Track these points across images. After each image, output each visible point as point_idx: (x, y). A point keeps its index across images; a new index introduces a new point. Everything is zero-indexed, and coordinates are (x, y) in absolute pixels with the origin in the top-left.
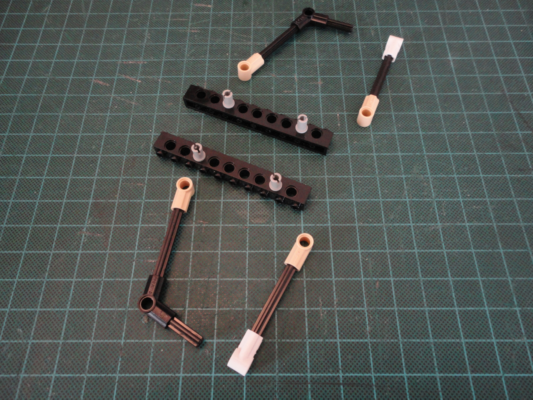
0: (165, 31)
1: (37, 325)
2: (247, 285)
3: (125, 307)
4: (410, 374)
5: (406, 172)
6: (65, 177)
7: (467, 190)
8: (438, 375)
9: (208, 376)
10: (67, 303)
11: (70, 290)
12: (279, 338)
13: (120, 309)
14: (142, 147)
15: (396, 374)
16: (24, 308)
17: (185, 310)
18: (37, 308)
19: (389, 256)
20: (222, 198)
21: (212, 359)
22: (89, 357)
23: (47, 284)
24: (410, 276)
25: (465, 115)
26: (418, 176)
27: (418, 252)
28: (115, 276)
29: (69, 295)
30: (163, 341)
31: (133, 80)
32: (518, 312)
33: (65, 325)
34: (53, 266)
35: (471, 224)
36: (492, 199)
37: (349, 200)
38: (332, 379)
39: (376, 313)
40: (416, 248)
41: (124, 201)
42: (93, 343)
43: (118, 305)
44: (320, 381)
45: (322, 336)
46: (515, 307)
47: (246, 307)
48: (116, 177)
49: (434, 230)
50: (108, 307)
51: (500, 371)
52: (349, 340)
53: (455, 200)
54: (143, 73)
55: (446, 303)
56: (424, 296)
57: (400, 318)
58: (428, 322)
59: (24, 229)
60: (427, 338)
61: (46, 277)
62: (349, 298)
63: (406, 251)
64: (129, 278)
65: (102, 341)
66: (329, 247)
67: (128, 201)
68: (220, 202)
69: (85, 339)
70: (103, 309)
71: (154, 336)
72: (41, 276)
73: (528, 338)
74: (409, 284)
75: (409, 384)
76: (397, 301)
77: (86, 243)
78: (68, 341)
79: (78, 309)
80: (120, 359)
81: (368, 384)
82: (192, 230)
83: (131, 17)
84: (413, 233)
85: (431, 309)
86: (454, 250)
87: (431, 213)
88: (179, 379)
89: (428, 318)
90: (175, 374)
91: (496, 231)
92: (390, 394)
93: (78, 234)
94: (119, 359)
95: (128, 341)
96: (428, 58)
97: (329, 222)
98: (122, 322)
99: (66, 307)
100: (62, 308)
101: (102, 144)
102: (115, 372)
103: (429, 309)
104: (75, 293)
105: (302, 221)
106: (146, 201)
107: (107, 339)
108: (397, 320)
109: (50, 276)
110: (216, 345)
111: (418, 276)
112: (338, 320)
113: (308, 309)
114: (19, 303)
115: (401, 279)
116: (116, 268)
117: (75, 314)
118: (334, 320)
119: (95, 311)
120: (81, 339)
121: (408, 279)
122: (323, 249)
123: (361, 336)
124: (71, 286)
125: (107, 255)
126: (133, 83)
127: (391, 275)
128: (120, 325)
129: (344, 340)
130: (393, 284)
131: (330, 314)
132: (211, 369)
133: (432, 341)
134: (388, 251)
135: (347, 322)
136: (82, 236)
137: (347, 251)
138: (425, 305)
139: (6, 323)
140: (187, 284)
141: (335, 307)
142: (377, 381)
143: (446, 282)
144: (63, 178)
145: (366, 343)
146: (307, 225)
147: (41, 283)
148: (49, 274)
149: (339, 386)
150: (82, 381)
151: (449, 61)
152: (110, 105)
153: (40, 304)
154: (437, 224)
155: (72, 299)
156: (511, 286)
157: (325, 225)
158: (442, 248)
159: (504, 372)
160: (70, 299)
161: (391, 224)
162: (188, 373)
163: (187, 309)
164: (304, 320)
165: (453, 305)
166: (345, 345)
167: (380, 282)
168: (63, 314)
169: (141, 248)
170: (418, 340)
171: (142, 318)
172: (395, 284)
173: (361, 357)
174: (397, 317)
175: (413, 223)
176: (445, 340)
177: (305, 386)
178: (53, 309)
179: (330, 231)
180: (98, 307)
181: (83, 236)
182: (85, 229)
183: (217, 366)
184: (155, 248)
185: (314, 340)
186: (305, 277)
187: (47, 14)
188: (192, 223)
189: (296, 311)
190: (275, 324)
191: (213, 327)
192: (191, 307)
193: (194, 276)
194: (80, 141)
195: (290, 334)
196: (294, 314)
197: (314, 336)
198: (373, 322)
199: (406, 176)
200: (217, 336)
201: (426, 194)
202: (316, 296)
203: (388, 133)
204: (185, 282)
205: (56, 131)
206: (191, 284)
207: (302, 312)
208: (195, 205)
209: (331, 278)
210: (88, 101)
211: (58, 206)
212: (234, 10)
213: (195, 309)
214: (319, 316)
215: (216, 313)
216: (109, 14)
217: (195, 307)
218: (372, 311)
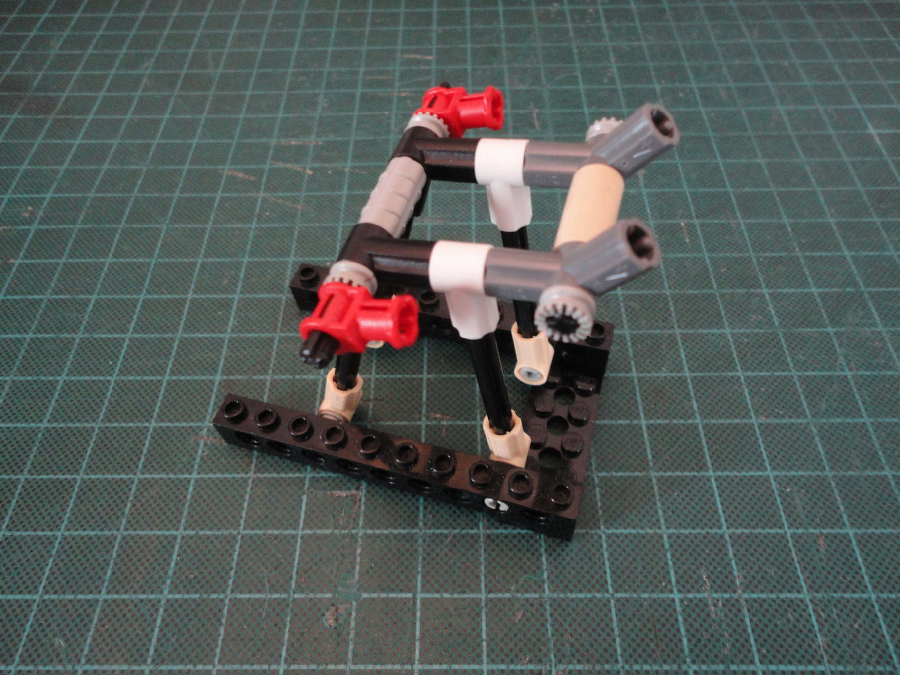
0: (353, 96)
1: (97, 630)
3: (286, 591)
5: (834, 322)
6: (170, 335)
10: (164, 583)
11: (171, 555)
12: (626, 662)
13: (276, 596)
16: (73, 592)
17: (414, 598)
18: (100, 592)
19: (833, 484)
23: (123, 543)
26: (858, 329)
27: (894, 476)
28: (266, 525)
29: (168, 565)
30: (370, 667)
31: (298, 169)
33: (157, 630)
34: (138, 505)
37: (731, 374)
39: (831, 606)
40: (887, 468)
41: (283, 377)
42: (219, 671)
43: (273, 586)
45: (721, 657)
47: (547, 591)
48: (269, 335)
50: (250, 592)
52: (782, 667)
54: (316, 159)
57: (885, 616)
59: (83, 431)
61: (122, 528)
62: (766, 573)
63: (868, 473)
64: (294, 529)
65: (237, 667)
66: (705, 465)
67: (290, 377)
69: (201, 661)
70: (240, 596)
71: (350, 656)
72: (111, 525)
74: (889, 542)
76: (872, 578)
77: (206, 459)
78: (163, 667)
79: (186, 596)
82: (420, 432)
83: (293, 74)
84: (874, 438)
93: (192, 441)
95: (294, 667)
96: (832, 131)
97: (697, 416)
98: (281, 625)
99: (161, 592)
100: (152, 592)
101: (242, 276)
104: (182, 560)
105: (642, 415)
107: (247, 662)
108: (881, 621)
109: (130, 525)
112: (751, 621)
113: (681, 595)
114: (63, 582)
115: (870, 531)
116: (268, 509)
117: (180, 606)
118: (742, 621)
119: (222, 600)
120: (191, 662)
121: (884, 531)
122: (693, 469)
123: (808, 656)
124: (173, 547)
125: (250, 482)
126: (298, 175)
127: (847, 523)
128: (276, 630)
129: (772, 667)
130: (854, 542)
131: (732, 606)
134: (829, 473)
135: (772, 626)
136: (198, 445)
137: (743, 473)
139: (31, 625)
140: (417, 541)
141: (740, 591)
144: (166, 336)
146: (652, 422)
147: (111, 541)
148: (129, 522)
151: (870, 135)
152: (257, 210)
153: (106, 584)
155: (175, 573)
157: (690, 421)
160: (170, 573)
161: (824, 421)
163: (419, 596)
164: (677, 620)
167: (826, 537)
168: (155, 605)
171: (323, 615)
172: (859, 542)
174: (879, 615)
175: (869, 417)
178: (134, 596)
179: (702, 435)
180: (229, 592)
181: (202, 445)
182: (205, 430)
185: (704, 667)
186: (663, 527)
187: (148, 72)
188: (420, 419)
189: (655, 600)
190: (613, 630)
191: (479, 635)
192: (428, 591)
193: (429, 524)
194: (201, 271)
195: (649, 651)
196: (651, 606)
197: (702, 656)
198: (827, 626)
199: (835, 330)
200: (488, 655)
201: (883, 362)
202: (694, 568)
203: (783, 254)
204: (412, 537)
205: (156, 255)
206: (424, 541)
207: (668, 602)
208: (425, 386)
209: (720, 528)
210: (216, 205)
211: (153, 387)
212: (473, 63)
213: (437, 595)
214: (706, 611)
215: (483, 604)
216: (255, 72)
217: (437, 591)
218: (820, 601)
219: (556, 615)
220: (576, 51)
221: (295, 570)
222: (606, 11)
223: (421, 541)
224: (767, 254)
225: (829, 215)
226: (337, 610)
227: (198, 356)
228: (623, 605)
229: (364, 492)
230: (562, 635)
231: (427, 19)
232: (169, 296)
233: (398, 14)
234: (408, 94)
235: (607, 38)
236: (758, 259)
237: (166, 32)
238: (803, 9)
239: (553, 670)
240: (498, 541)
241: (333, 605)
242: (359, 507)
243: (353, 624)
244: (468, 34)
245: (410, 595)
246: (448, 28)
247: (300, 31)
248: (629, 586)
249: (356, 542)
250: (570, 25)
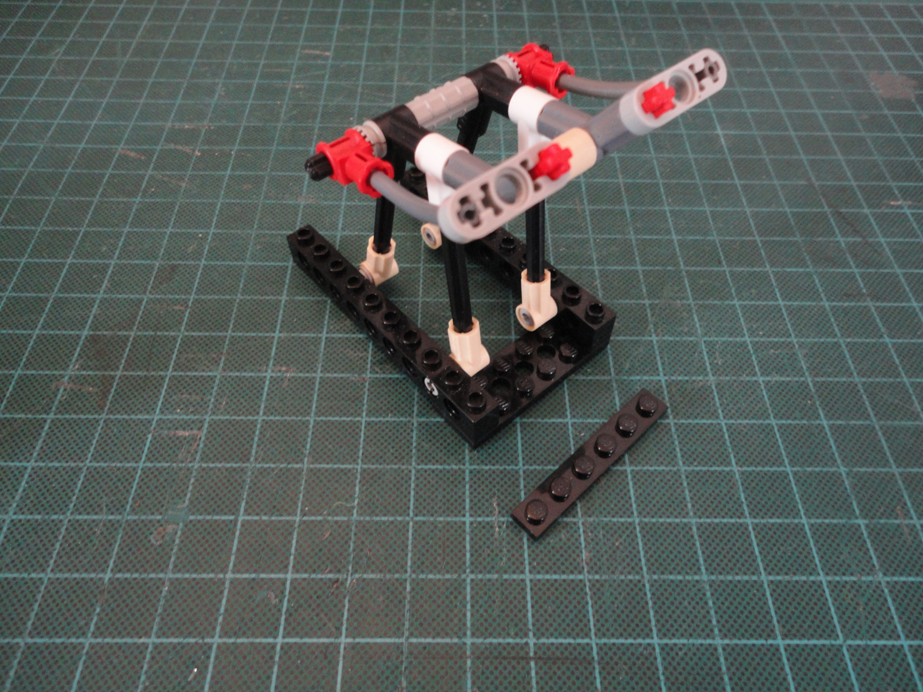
0: (250, 86)
2: (359, 477)
3: (120, 514)
4: (666, 641)
5: (651, 296)
6: (46, 295)
7: (758, 324)
8: (719, 642)
9: (269, 644)
10: (10, 506)
11: (19, 483)
12: (414, 572)
13: (111, 517)
14: (190, 249)
15: (639, 641)
17: (236, 520)
20: (325, 332)
21: (280, 610)
22: (36, 606)
24: (662, 463)
25: (748, 212)
26: (671, 301)
27: (676, 424)
28: (110, 459)
29: (17, 490)
30: (187, 576)
31: (188, 151)
32: (863, 527)
35: (768, 378)
36: (802, 340)
38: (513, 648)
39: (599, 528)
40: (671, 417)
41: (146, 333)
42: (49, 579)
43: (109, 509)
44: (491, 653)
45: (497, 568)
46: (857, 518)
47: (355, 515)
48: (138, 296)
49: (702, 387)
50: (88, 514)
51: (837, 636)
52: (548, 577)
53: (738, 339)
54: (208, 141)
55: (729, 510)
56: (688, 499)
57: (644, 536)
58: (698, 544)
60: (695, 573)
64: (136, 462)
65: (67, 575)
67: (152, 333)
68: (320, 338)
69: (35, 571)
70: (78, 517)
71: (171, 567)
73: (885, 574)
74: (660, 477)
75: (664, 659)
76: (639, 506)
77: (64, 402)
79: (30, 517)
80: (98, 610)
81: (585, 658)
82: (265, 382)
83: (196, 64)
84: (666, 392)
85: (702, 520)
86: (739, 421)
87: (696, 361)
88: (210, 648)
89: (696, 537)
90: (203, 638)
91: (813, 390)
92: (627, 678)
93: (53, 387)
94: (95, 610)
95: (119, 575)
98: (112, 541)
99: (7, 513)
101: (120, 244)
102: (84, 634)
103: (698, 520)
104: (30, 487)
106: (186, 334)
107: (77, 571)
108: (639, 540)
110: (291, 583)
111: (677, 463)
112: (528, 540)
113: (472, 519)
115: (645, 468)
116: (115, 445)
117: (23, 525)
118: (521, 539)
119: (61, 521)
120: (26, 571)
121: (657, 468)
123: (571, 568)
124: (23, 476)
125: (101, 422)
126: (187, 156)
127: (627, 462)
128: (107, 545)
129: (539, 577)
130: (630, 477)
131: (514, 529)
132: (276, 629)
133: (705, 577)
135: (545, 544)
136: (58, 390)
137: (546, 420)
138: (691, 514)
140: (246, 473)
142: (602, 654)
143: (728, 474)
144: (41, 295)
145: (581, 581)
149: (528, 663)
150: (14, 653)
151: (718, 135)
152: (143, 186)
154: (707, 378)
155: (21, 498)
156: (846, 482)
158: (717, 417)
159: (846, 637)
160: (17, 498)
161: (625, 378)
162: (230, 637)
163: (241, 518)
164: (464, 539)
165: (742, 514)
166: (540, 585)
169: (166, 412)
170: (680, 577)
171: (151, 534)
172: (634, 477)
173: (571, 607)
174: (639, 535)
175: (665, 375)
176: (730, 578)
177: (460, 663)
180: (68, 514)
181: (61, 390)
182: (67, 378)
183: (290, 624)
184: (192, 412)
185: (480, 576)
186: (467, 464)
187: (58, 58)
188: (266, 371)
189: (448, 523)
190: (407, 546)
191: (289, 550)
192: (249, 514)
193: (260, 459)
194: (82, 239)
195: (435, 563)
196: (444, 527)
197: (481, 567)
198: (593, 544)
199: (650, 302)
200: (294, 567)
201: (686, 330)
202: (487, 497)
203: (619, 236)
204: (242, 470)
205: (42, 224)
206: (253, 473)
207: (459, 524)
208: (275, 343)
209: (516, 465)
210: (105, 181)
211: (23, 340)
212: (367, 60)
213: (257, 518)
214: (491, 531)
215: (296, 525)
216: (160, 61)
217: (257, 514)
218: (591, 524)
219: (359, 535)
220: (465, 52)
221: (131, 497)
222: (500, 18)
223: (249, 473)
224: (604, 236)
225: (666, 204)
226: (164, 530)
227: (69, 314)
228: (420, 527)
229: (205, 431)
230: (362, 550)
231: (331, 19)
232: (50, 261)
233: (304, 13)
234: (302, 87)
235: (496, 42)
236: (595, 240)
237: (81, 21)
238: (680, 21)
239: (349, 579)
240: (318, 474)
241: (161, 525)
242: (198, 445)
243: (177, 541)
244: (368, 33)
245: (232, 518)
246: (349, 27)
247: (208, 25)
248: (428, 512)
249: (191, 473)
250: (464, 29)
